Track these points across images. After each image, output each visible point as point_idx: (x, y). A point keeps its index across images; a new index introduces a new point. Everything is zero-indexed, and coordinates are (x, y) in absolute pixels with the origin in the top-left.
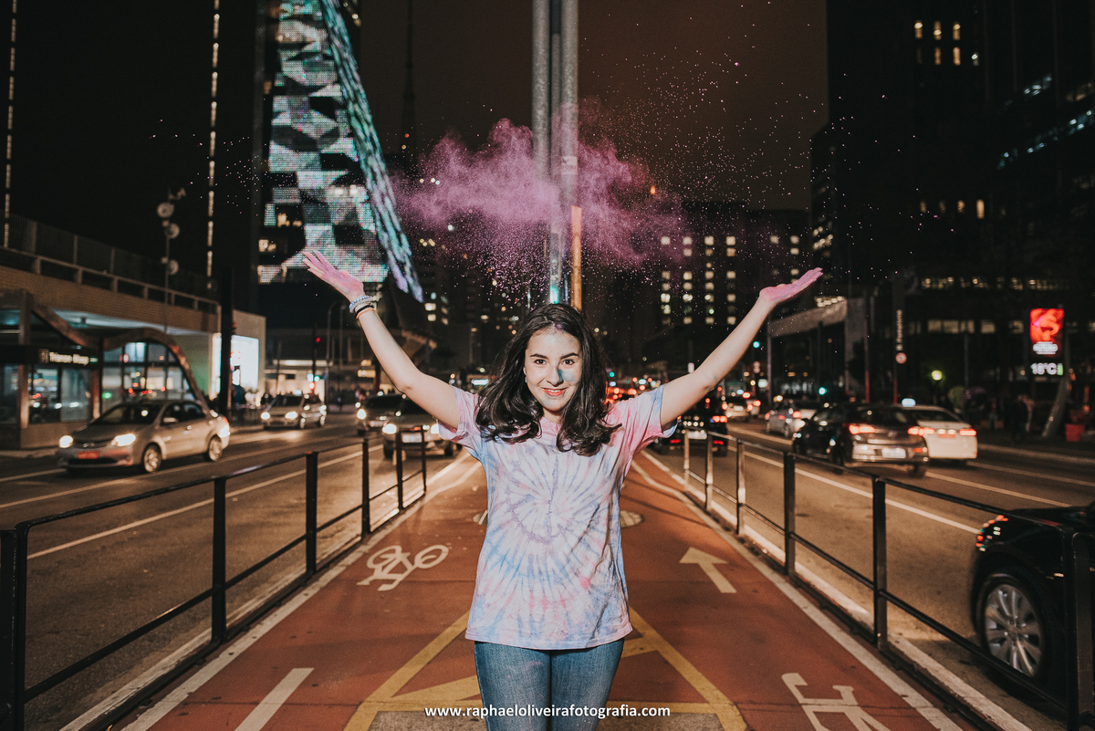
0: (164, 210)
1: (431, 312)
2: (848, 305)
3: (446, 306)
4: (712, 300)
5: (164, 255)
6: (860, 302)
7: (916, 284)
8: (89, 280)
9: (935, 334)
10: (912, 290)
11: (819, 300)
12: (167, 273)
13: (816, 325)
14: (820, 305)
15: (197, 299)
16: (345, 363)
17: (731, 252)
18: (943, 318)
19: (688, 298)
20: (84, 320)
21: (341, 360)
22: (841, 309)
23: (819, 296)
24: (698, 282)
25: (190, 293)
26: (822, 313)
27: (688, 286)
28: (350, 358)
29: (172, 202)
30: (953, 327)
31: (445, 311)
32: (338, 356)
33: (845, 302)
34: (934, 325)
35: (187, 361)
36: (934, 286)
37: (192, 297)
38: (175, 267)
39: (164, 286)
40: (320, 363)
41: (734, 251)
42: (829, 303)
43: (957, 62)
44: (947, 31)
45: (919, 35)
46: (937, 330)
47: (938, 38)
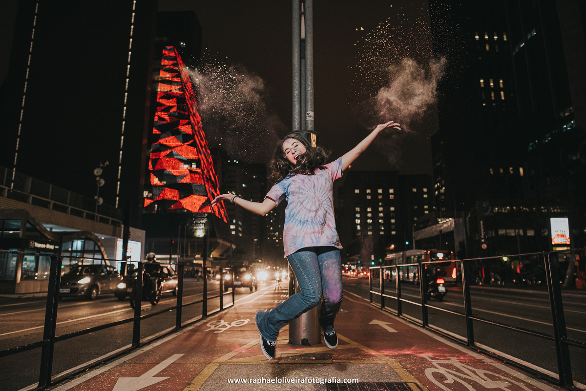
0: (97, 172)
1: (233, 230)
2: (455, 222)
3: (241, 226)
4: (382, 222)
5: (96, 195)
6: (461, 220)
7: (490, 209)
8: (56, 207)
9: (503, 236)
10: (488, 213)
11: (440, 220)
12: (97, 204)
13: (439, 233)
14: (440, 222)
15: (111, 219)
16: (187, 256)
17: (392, 197)
18: (506, 228)
19: (370, 221)
20: (51, 229)
21: (184, 255)
22: (451, 224)
23: (439, 218)
24: (375, 212)
25: (107, 216)
26: (441, 226)
27: (369, 215)
28: (189, 254)
29: (102, 168)
30: (512, 233)
31: (240, 229)
32: (183, 253)
33: (453, 220)
34: (502, 232)
35: (104, 250)
36: (500, 211)
37: (109, 218)
38: (101, 201)
39: (95, 212)
40: (173, 256)
41: (393, 196)
42: (445, 221)
43: (503, 98)
44: (497, 83)
45: (482, 86)
46: (503, 234)
47: (492, 87)
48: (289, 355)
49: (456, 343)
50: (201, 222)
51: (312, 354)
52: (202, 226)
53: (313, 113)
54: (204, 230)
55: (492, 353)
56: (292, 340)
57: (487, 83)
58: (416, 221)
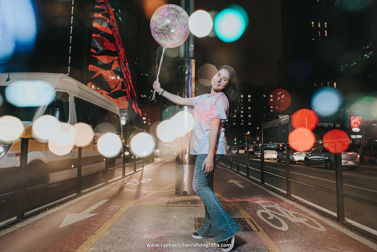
1: (145, 120)
2: (290, 118)
3: (150, 118)
4: (243, 117)
11: (280, 116)
13: (279, 125)
14: (280, 118)
18: (322, 122)
22: (287, 119)
26: (281, 120)
30: (326, 125)
31: (149, 120)
33: (289, 116)
36: (319, 111)
41: (250, 100)
42: (283, 117)
43: (326, 35)
44: (323, 25)
45: (313, 26)
46: (320, 126)
47: (320, 27)
48: (174, 201)
49: (280, 195)
50: (123, 115)
51: (189, 200)
52: (124, 118)
53: (193, 45)
54: (125, 121)
55: (300, 201)
56: (177, 191)
57: (316, 24)
58: (265, 116)
